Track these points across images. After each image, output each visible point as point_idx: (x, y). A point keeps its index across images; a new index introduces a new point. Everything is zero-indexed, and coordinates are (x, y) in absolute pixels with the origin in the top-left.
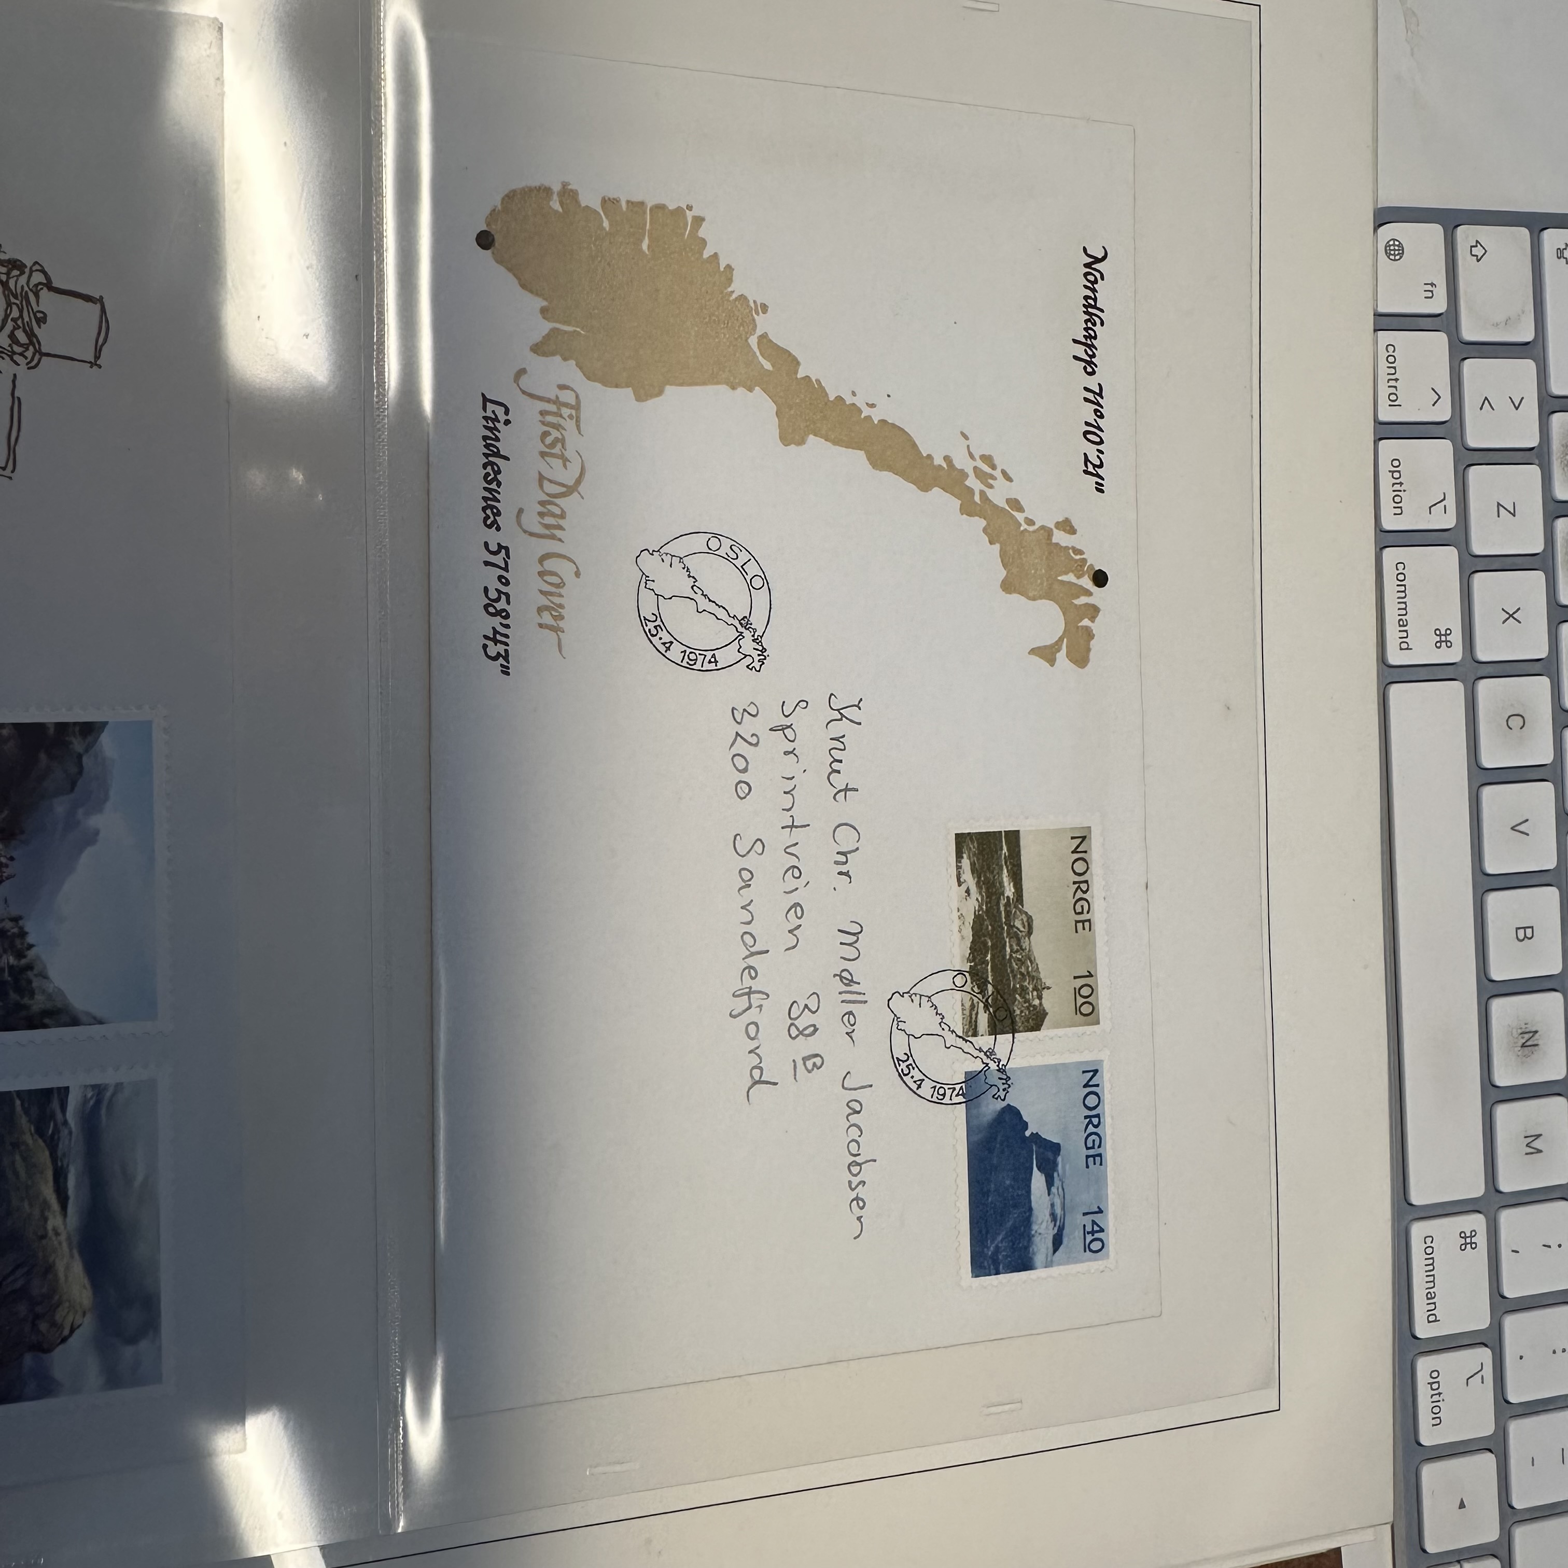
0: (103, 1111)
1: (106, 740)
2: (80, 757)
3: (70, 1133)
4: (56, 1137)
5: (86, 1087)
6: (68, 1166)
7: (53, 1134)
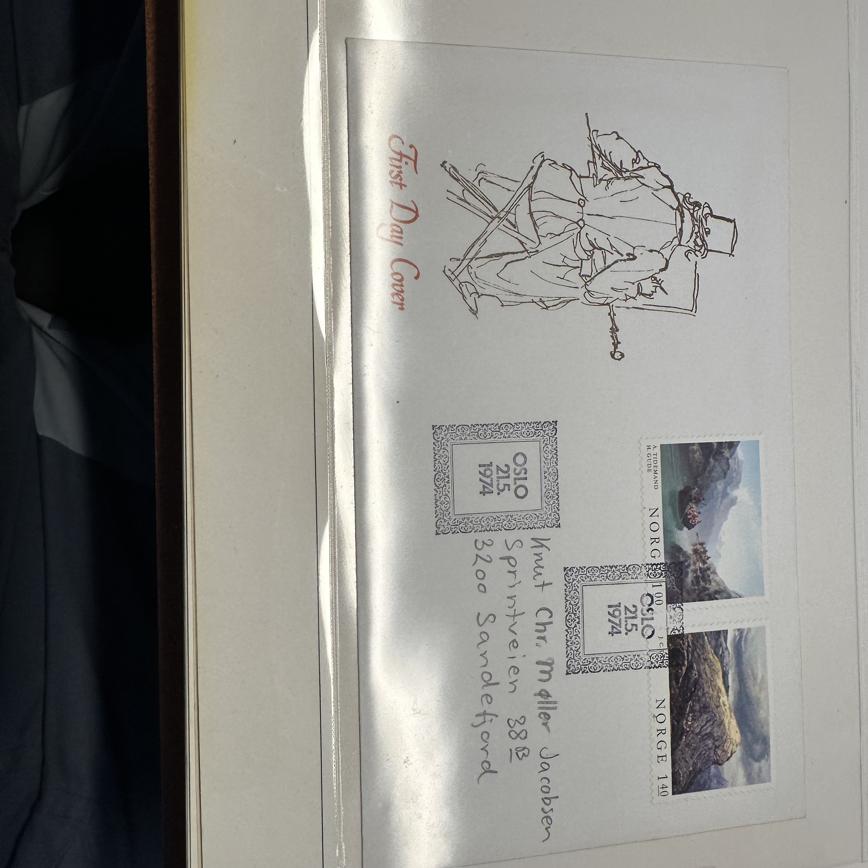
0: (743, 643)
1: (739, 451)
2: (728, 459)
3: (729, 653)
4: (723, 656)
5: (735, 630)
6: (728, 670)
7: (722, 654)
